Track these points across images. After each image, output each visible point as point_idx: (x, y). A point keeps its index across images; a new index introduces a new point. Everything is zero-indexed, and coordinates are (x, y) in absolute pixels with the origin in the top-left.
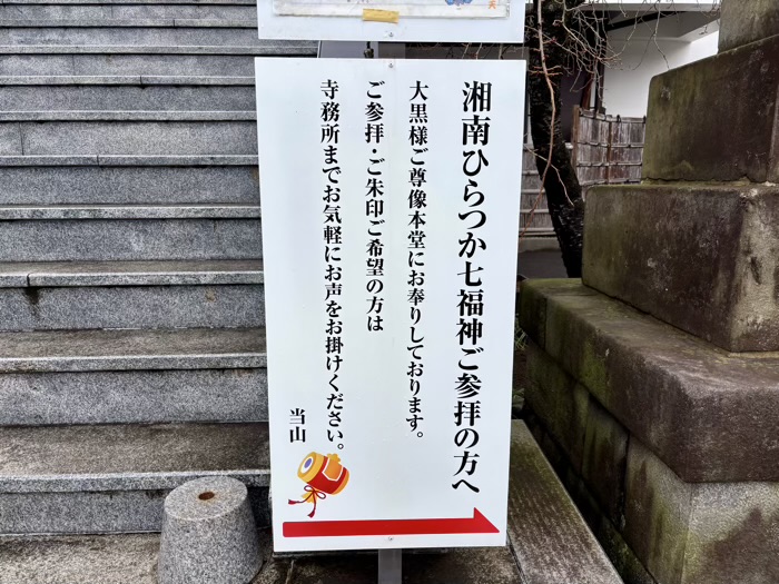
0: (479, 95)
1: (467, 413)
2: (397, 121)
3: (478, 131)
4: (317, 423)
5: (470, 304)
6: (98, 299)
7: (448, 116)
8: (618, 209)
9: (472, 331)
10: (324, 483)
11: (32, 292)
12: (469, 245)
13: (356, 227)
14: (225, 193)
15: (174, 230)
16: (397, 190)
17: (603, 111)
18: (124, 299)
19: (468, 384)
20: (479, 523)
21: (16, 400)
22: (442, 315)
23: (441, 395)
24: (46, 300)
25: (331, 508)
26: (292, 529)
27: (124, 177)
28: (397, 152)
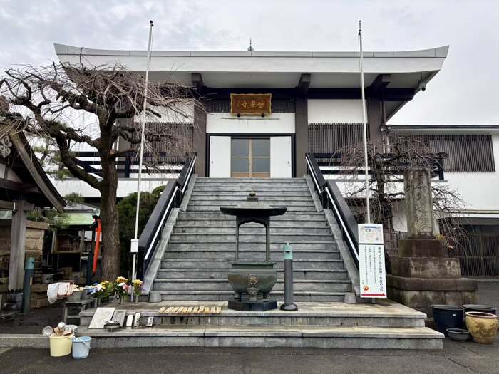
0: (380, 248)
1: (381, 281)
2: (372, 250)
3: (380, 252)
4: (365, 282)
5: (380, 269)
6: (315, 274)
7: (377, 250)
8: (396, 261)
9: (381, 272)
10: (366, 289)
11: (305, 272)
12: (380, 263)
13: (368, 261)
14: (323, 257)
15: (320, 264)
16: (372, 257)
17: (393, 230)
18: (319, 274)
19: (381, 278)
20: (383, 295)
21: (311, 287)
22: (378, 271)
23: (378, 279)
24: (307, 274)
25: (367, 292)
26: (363, 295)
27: (305, 254)
28: (372, 254)
